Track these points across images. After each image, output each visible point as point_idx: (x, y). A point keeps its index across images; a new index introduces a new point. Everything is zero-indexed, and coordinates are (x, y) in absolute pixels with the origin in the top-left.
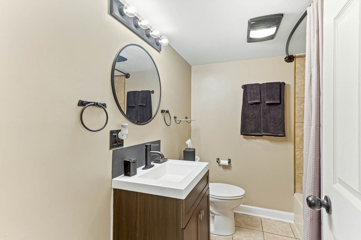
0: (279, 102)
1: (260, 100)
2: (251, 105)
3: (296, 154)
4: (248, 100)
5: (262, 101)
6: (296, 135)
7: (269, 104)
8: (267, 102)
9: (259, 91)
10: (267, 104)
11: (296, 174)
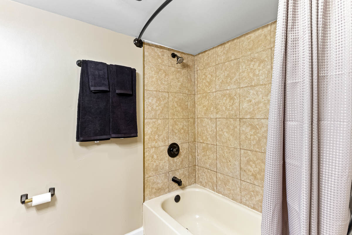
0: (131, 93)
1: (108, 87)
2: (94, 93)
3: (145, 155)
4: (90, 84)
5: (111, 90)
6: (145, 133)
7: (120, 95)
8: (118, 91)
9: (107, 74)
10: (117, 94)
11: (146, 179)
